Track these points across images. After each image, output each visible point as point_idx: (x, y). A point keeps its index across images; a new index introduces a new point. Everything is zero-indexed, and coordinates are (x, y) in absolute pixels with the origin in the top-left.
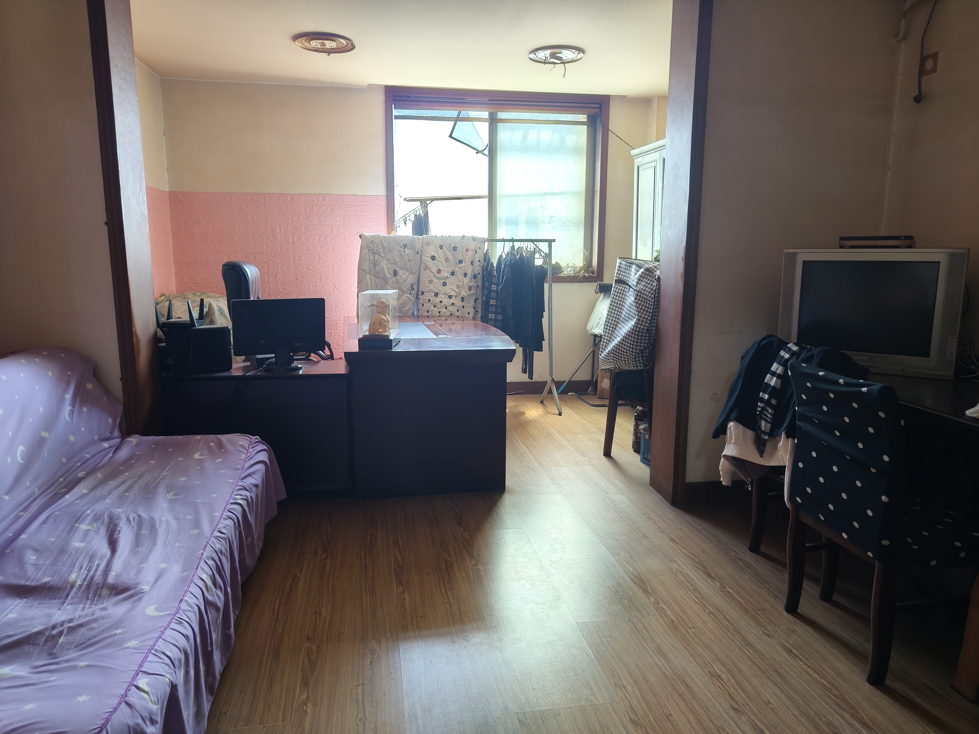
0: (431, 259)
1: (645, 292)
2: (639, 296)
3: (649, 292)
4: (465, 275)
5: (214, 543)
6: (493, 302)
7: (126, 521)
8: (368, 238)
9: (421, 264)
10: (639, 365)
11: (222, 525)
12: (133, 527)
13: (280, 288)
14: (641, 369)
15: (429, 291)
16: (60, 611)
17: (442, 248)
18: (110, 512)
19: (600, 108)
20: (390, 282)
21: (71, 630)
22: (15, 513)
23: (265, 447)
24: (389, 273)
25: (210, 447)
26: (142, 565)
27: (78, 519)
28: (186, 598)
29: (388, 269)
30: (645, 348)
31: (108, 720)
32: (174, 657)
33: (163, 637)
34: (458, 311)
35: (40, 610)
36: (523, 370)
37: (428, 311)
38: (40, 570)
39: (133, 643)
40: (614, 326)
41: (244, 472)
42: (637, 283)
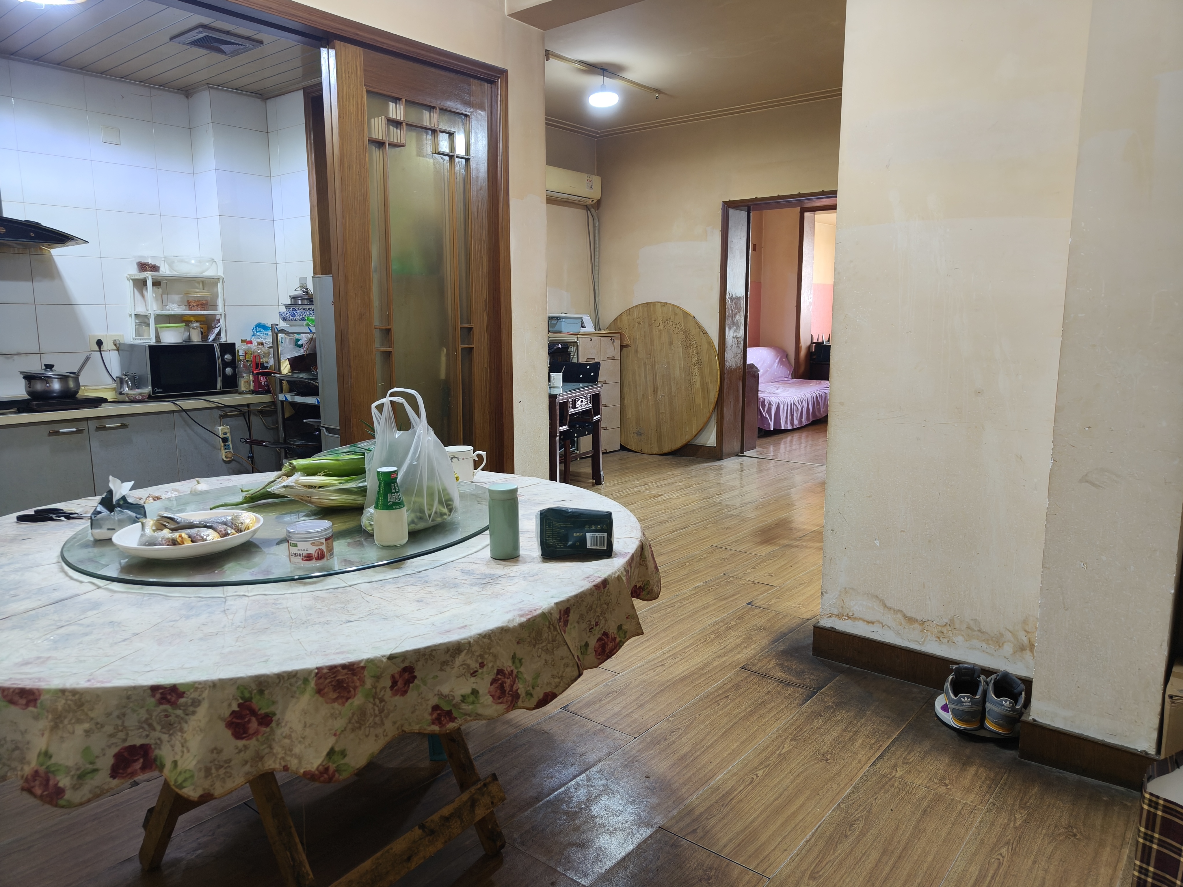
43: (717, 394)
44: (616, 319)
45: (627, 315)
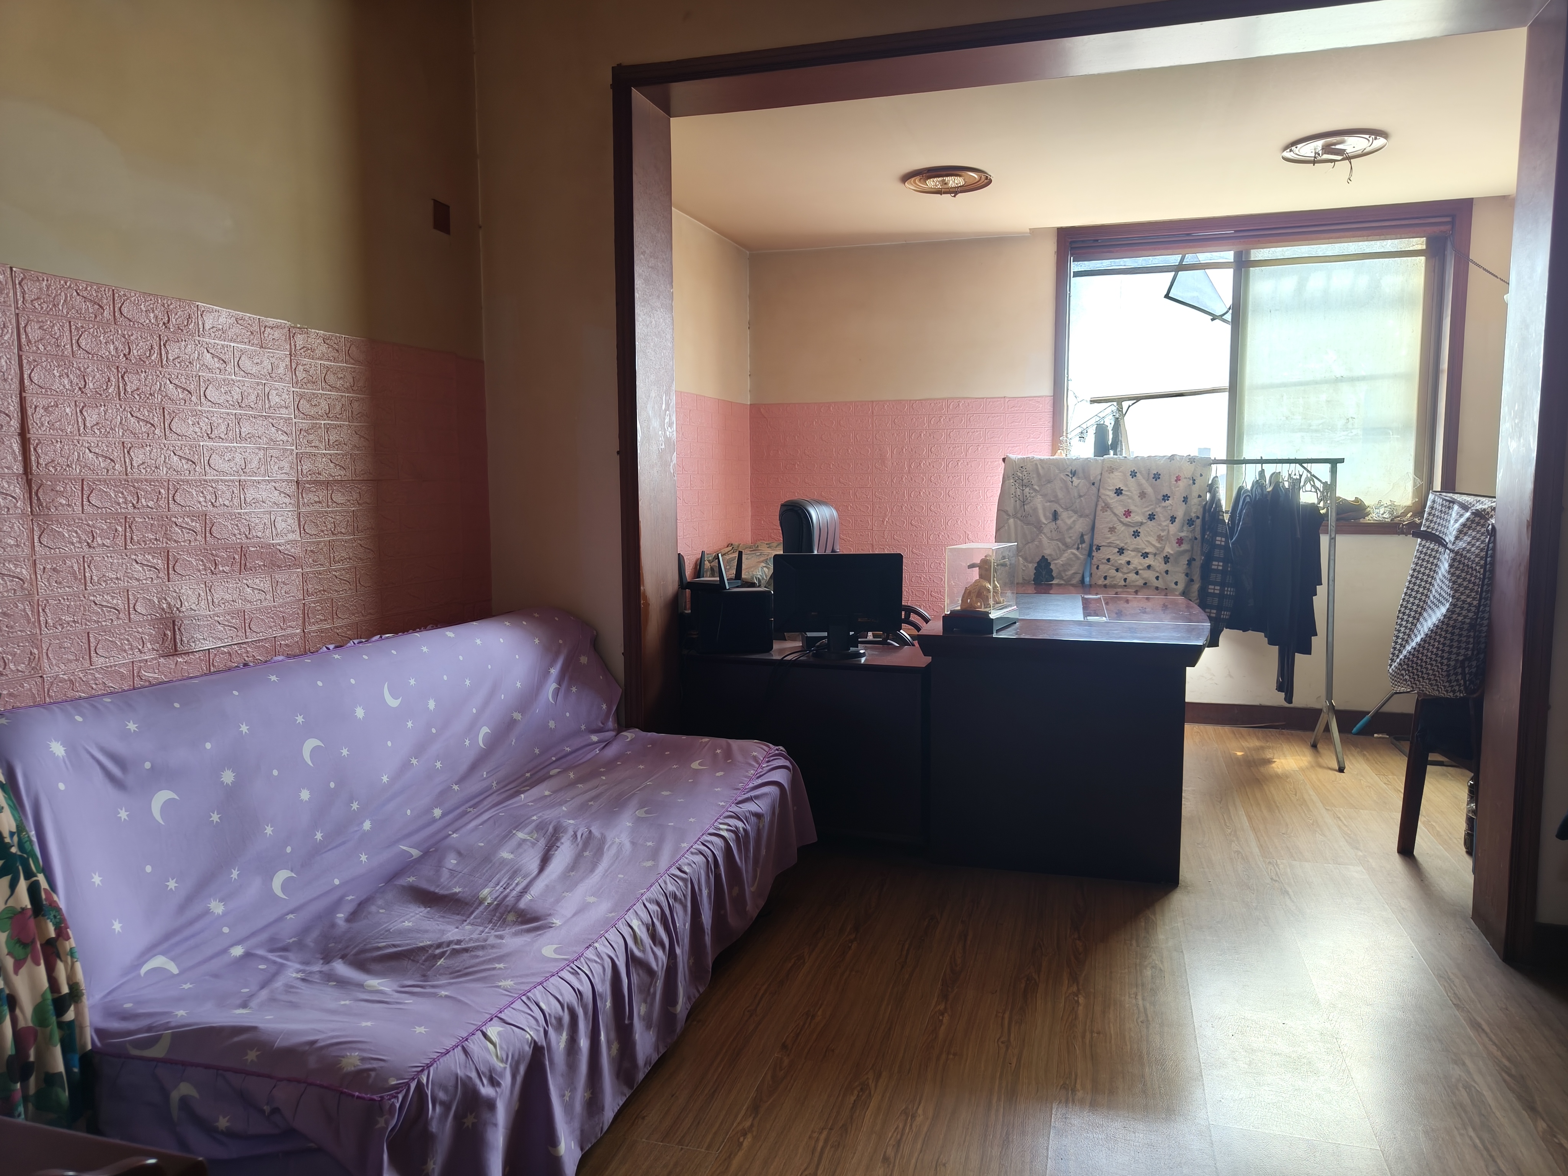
0: (1115, 493)
1: (1468, 555)
2: (1458, 560)
3: (1477, 556)
4: (1173, 519)
5: (665, 883)
6: (1217, 565)
7: (572, 836)
8: (1015, 461)
9: (1098, 501)
10: (1457, 688)
11: (687, 861)
12: (578, 845)
13: (887, 538)
14: (1461, 697)
15: (1109, 545)
16: (457, 930)
17: (1135, 476)
18: (559, 822)
19: (1453, 223)
20: (1045, 531)
21: (455, 952)
22: (463, 808)
23: (787, 763)
24: (1045, 516)
25: (716, 755)
26: (565, 894)
27: (519, 825)
28: (596, 945)
29: (1044, 509)
30: (1467, 659)
31: (434, 1061)
32: (550, 1012)
33: (545, 984)
34: (1157, 578)
35: (438, 924)
36: (1278, 684)
37: (1105, 578)
38: (455, 877)
39: (508, 983)
40: (1417, 615)
41: (744, 794)
42: (1457, 538)
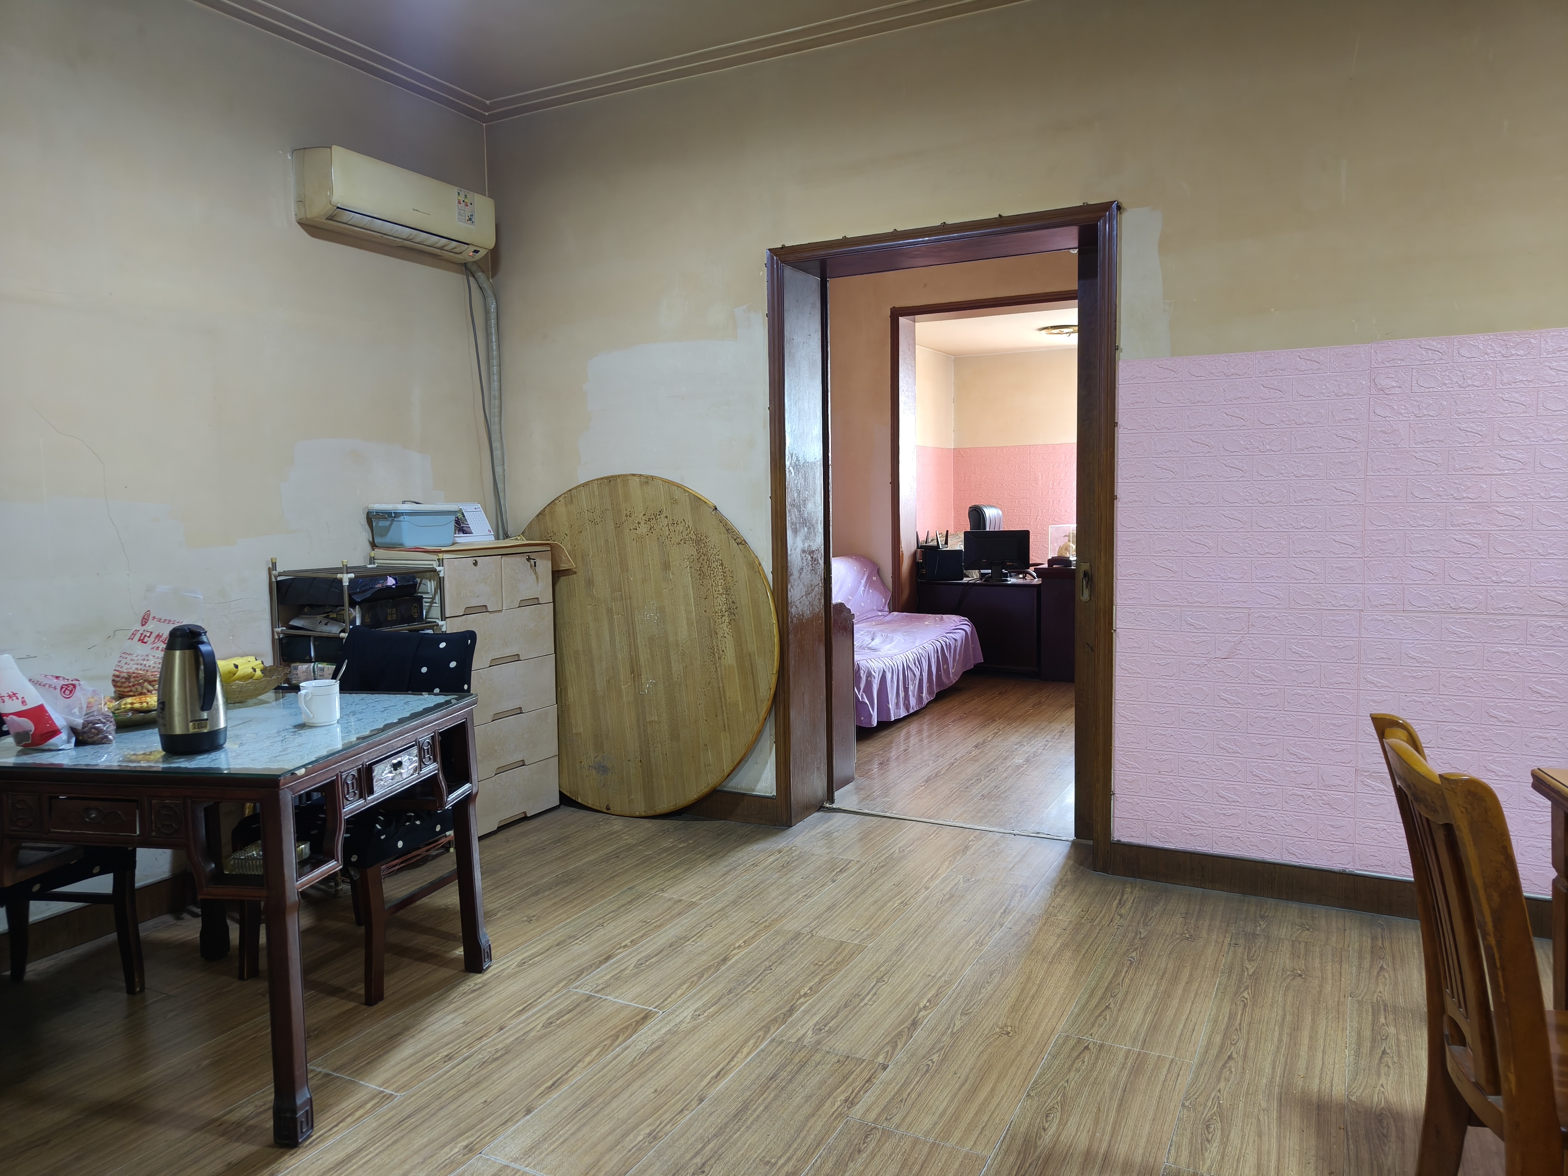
23: (969, 623)
41: (949, 632)
43: (774, 680)
44: (541, 513)
45: (566, 505)
